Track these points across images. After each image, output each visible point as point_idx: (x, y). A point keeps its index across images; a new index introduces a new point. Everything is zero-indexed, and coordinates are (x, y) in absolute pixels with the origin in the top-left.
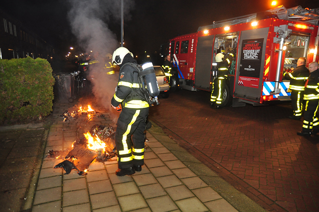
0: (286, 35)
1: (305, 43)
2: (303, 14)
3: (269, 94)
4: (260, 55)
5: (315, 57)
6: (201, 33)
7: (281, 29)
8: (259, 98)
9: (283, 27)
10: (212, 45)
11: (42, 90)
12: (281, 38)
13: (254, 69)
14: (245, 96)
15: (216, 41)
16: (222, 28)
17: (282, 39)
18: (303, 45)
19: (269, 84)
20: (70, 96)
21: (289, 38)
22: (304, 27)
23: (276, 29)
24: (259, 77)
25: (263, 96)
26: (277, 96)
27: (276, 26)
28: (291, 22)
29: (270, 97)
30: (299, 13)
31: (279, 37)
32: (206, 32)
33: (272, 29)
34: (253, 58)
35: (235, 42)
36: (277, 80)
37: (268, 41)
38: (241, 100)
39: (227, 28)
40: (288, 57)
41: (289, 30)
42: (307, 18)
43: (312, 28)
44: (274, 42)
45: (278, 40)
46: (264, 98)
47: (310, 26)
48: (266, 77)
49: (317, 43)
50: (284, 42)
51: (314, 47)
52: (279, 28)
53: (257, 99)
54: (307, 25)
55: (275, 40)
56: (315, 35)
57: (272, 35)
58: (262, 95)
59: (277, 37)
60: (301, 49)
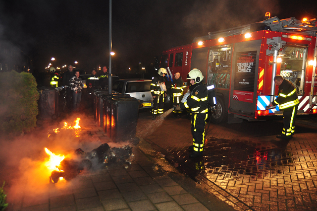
0: (279, 46)
1: (303, 54)
2: (297, 25)
3: (264, 109)
4: (253, 67)
5: (314, 69)
6: (195, 45)
7: (273, 41)
8: (253, 112)
9: (277, 39)
10: (206, 58)
11: (26, 105)
12: (274, 51)
13: (248, 83)
14: (240, 111)
15: (210, 53)
16: (217, 40)
17: (276, 52)
18: (302, 56)
19: (264, 98)
20: (53, 112)
21: (283, 51)
22: (300, 38)
23: (269, 41)
24: (253, 91)
25: (258, 111)
26: (273, 111)
27: (269, 38)
28: (285, 33)
29: (266, 112)
30: (293, 25)
31: (272, 49)
32: (200, 44)
33: (264, 41)
34: (247, 71)
35: (229, 54)
36: (272, 94)
37: (260, 54)
38: (236, 116)
39: (221, 40)
40: (285, 70)
41: (282, 42)
42: (302, 29)
43: (310, 39)
44: (267, 54)
45: (271, 52)
46: (259, 113)
47: (307, 38)
48: (260, 91)
49: (315, 55)
50: (278, 54)
51: (313, 59)
52: (271, 41)
53: (252, 114)
54: (304, 36)
55: (268, 52)
56: (313, 46)
57: (265, 47)
58: (256, 110)
59: (270, 49)
60: (300, 60)
